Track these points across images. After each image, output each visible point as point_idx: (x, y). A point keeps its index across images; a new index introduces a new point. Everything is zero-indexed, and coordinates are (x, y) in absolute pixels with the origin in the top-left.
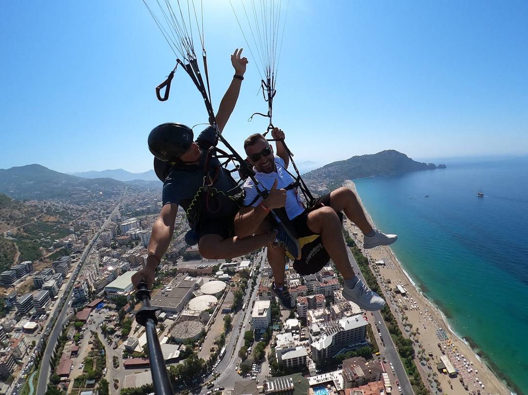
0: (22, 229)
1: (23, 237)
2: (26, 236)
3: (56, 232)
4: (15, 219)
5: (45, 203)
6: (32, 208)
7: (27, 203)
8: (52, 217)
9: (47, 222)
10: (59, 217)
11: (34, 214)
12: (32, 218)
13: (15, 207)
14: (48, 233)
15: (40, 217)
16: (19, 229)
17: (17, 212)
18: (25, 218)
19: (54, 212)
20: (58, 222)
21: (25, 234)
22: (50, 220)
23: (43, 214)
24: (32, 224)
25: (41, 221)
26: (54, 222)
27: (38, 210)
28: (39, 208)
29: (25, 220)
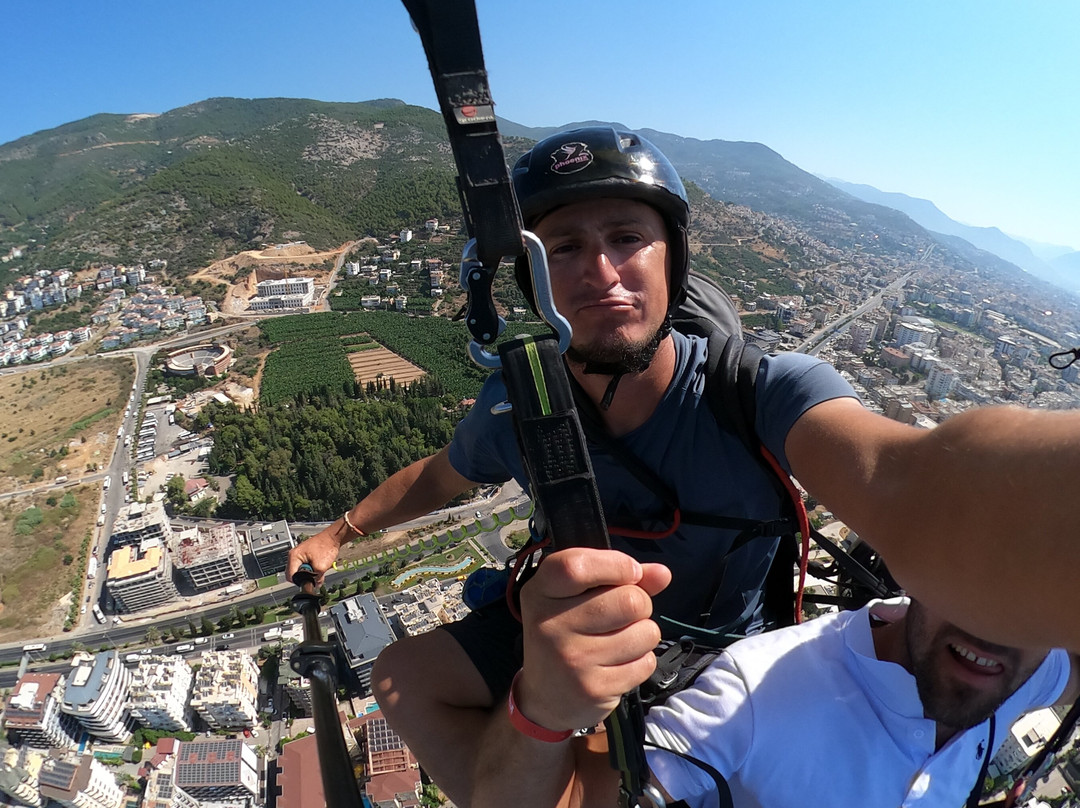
0: (710, 250)
1: (707, 263)
2: (714, 264)
3: (769, 278)
4: (703, 229)
5: (764, 219)
6: (738, 220)
7: (731, 209)
8: (770, 249)
9: (759, 253)
10: (785, 254)
11: (740, 233)
12: (733, 237)
13: (707, 209)
14: (755, 274)
15: (749, 241)
16: (704, 248)
17: (709, 218)
18: (722, 233)
19: (778, 240)
20: (780, 262)
21: (713, 260)
22: (766, 253)
23: (756, 237)
24: (730, 249)
25: (749, 247)
26: (771, 259)
27: (749, 228)
28: (752, 225)
29: (719, 237)
